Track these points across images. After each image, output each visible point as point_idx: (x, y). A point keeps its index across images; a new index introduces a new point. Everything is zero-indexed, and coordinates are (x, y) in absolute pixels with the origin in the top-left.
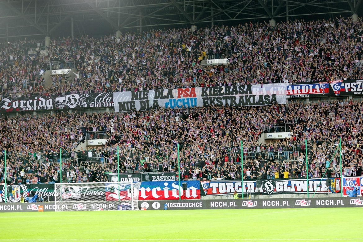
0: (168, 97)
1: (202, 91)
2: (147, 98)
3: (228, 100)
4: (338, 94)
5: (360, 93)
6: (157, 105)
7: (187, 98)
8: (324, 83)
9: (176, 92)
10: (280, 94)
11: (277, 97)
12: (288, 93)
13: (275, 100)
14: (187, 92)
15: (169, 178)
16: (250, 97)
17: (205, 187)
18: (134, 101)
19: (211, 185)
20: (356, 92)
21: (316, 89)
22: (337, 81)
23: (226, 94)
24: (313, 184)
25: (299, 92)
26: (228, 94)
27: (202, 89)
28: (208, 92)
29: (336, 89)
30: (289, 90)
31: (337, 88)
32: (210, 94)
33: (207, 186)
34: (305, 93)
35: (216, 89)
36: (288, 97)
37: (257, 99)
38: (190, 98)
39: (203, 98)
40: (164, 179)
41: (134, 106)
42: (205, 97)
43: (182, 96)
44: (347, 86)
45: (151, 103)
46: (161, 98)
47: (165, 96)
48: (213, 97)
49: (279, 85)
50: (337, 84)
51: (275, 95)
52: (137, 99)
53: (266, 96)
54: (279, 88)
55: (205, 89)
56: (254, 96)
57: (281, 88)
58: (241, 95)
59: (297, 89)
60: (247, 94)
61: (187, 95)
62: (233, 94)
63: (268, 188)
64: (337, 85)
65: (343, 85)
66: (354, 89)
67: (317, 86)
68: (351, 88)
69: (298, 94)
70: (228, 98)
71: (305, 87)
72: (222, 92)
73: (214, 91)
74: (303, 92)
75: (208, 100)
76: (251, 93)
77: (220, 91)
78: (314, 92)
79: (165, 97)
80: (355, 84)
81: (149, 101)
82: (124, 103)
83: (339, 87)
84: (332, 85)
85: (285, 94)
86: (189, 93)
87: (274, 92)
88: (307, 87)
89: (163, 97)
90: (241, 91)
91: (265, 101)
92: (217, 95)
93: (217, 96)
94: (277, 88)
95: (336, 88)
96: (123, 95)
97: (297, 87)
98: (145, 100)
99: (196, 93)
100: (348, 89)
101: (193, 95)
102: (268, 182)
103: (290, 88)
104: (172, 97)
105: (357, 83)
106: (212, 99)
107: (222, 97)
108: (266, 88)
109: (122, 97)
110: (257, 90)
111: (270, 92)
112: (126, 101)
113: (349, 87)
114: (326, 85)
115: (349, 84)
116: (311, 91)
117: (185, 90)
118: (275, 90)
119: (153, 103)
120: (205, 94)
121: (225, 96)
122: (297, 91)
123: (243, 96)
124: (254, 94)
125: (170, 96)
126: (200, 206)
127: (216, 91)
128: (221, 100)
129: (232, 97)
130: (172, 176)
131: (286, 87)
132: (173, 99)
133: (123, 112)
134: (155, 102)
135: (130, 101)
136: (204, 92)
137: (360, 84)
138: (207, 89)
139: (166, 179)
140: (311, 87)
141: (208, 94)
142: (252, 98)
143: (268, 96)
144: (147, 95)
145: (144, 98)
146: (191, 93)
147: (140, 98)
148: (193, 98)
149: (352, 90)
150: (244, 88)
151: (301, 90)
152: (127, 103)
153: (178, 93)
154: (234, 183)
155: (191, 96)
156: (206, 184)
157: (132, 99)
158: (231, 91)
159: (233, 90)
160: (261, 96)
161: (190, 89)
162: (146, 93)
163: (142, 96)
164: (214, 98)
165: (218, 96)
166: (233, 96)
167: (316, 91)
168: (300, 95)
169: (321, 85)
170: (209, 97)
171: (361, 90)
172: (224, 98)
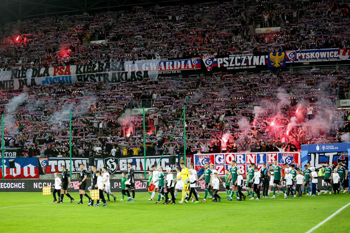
0: (44, 76)
1: (76, 69)
2: (25, 76)
3: (101, 77)
4: (210, 70)
5: (232, 68)
6: (35, 84)
7: (62, 76)
8: (196, 58)
9: (52, 70)
10: (152, 70)
11: (149, 73)
12: (159, 69)
13: (147, 76)
14: (62, 70)
15: (11, 154)
16: (123, 73)
17: (43, 165)
18: (13, 80)
19: (50, 163)
20: (229, 67)
21: (188, 65)
22: (210, 57)
23: (99, 71)
24: (161, 162)
25: (171, 68)
26: (102, 71)
27: (76, 67)
28: (82, 69)
29: (208, 65)
30: (161, 66)
31: (210, 63)
32: (84, 72)
33: (45, 164)
34: (177, 69)
35: (89, 67)
36: (160, 73)
37: (129, 75)
38: (65, 76)
39: (77, 76)
40: (5, 155)
41: (13, 84)
42: (79, 74)
43: (57, 74)
44: (220, 61)
45: (29, 82)
46: (38, 77)
47: (42, 74)
48: (86, 74)
49: (151, 61)
50: (210, 59)
51: (147, 71)
52: (16, 77)
53: (138, 72)
54: (151, 64)
55: (79, 66)
56: (126, 73)
57: (153, 64)
58: (114, 72)
59: (169, 64)
60: (120, 70)
61: (62, 73)
62: (106, 71)
63: (110, 166)
64: (209, 61)
65: (215, 60)
66: (226, 64)
67: (189, 62)
68: (224, 63)
69: (170, 70)
70: (101, 75)
71: (177, 62)
72: (95, 69)
73: (88, 68)
74: (175, 68)
75: (82, 77)
76: (123, 69)
77: (93, 68)
78: (186, 68)
79: (41, 76)
80: (227, 59)
81: (27, 79)
82: (4, 81)
83: (211, 62)
84: (204, 60)
85: (156, 70)
86: (64, 71)
87: (145, 68)
88: (179, 63)
89: (40, 76)
90: (114, 68)
91: (138, 78)
92: (90, 72)
93: (90, 74)
94: (149, 65)
95: (208, 63)
96: (4, 74)
97: (169, 63)
98: (23, 79)
99: (71, 71)
100: (220, 64)
101: (67, 73)
102: (111, 160)
103: (162, 64)
104: (48, 75)
105: (230, 58)
106: (86, 76)
107: (95, 74)
108: (138, 64)
109: (2, 77)
110: (129, 67)
111: (142, 69)
112: (7, 79)
113: (222, 62)
114: (198, 60)
115: (221, 59)
116: (183, 67)
117: (61, 68)
118: (147, 66)
119: (31, 81)
120: (79, 72)
121: (98, 73)
122: (169, 67)
123: (116, 73)
124: (126, 70)
125: (46, 74)
126: (23, 187)
127: (90, 68)
128: (94, 77)
129: (105, 75)
130: (14, 153)
131: (158, 63)
132: (49, 77)
133: (2, 90)
134: (33, 80)
135: (10, 79)
136: (78, 70)
137: (233, 58)
138: (81, 66)
139: (8, 155)
140: (183, 62)
141: (82, 71)
142: (124, 75)
143: (140, 72)
144: (25, 73)
145: (22, 77)
146: (66, 71)
147: (19, 77)
148: (68, 76)
149: (225, 65)
150: (117, 65)
151: (173, 65)
152: (7, 81)
153: (53, 71)
154: (74, 160)
155: (65, 74)
156: (44, 162)
157: (12, 78)
158: (104, 68)
159: (106, 67)
160: (133, 73)
161: (65, 67)
162: (24, 72)
163: (21, 75)
164: (88, 75)
165: (92, 73)
166: (106, 73)
167: (188, 67)
168: (171, 71)
169: (193, 60)
170: (83, 74)
171: (234, 65)
172: (97, 75)
